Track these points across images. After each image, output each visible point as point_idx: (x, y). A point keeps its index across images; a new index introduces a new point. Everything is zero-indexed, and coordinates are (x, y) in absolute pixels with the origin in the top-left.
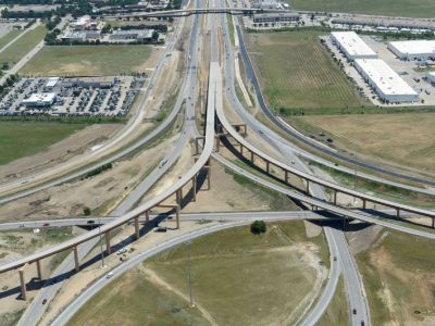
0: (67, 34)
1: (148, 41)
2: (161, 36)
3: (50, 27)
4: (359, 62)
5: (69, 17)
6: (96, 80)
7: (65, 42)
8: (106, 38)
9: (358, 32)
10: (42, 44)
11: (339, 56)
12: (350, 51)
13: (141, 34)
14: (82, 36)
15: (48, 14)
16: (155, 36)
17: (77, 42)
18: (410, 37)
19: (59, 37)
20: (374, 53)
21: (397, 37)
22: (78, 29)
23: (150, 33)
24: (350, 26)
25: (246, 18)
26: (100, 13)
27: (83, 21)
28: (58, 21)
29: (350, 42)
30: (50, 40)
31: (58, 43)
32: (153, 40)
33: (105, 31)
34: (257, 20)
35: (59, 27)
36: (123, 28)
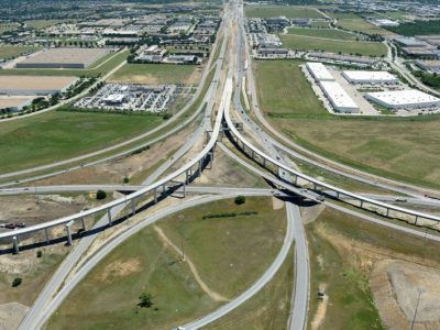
0: (141, 56)
1: (190, 63)
2: (200, 60)
3: (133, 51)
4: (322, 83)
5: (146, 46)
6: (152, 87)
7: (139, 62)
8: (165, 60)
9: (324, 63)
10: (125, 62)
11: (310, 79)
12: (318, 76)
13: (187, 58)
14: (150, 58)
15: (133, 44)
16: (195, 59)
17: (146, 62)
18: (357, 68)
19: (136, 58)
20: (331, 77)
21: (349, 67)
22: (149, 53)
23: (192, 58)
24: (319, 59)
25: (254, 51)
26: (164, 44)
27: (153, 48)
28: (138, 48)
29: (318, 69)
30: (130, 60)
31: (135, 62)
32: (194, 63)
33: (164, 55)
34: (261, 52)
35: (137, 52)
36: (177, 54)
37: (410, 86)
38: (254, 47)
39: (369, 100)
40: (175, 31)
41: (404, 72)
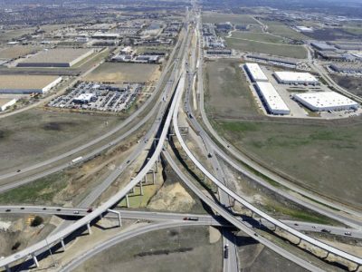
0: (117, 56)
1: (154, 62)
2: (162, 60)
4: (258, 83)
5: (122, 46)
7: (114, 61)
8: (134, 60)
9: (259, 64)
10: (103, 61)
12: (255, 76)
13: (151, 58)
14: (123, 58)
15: (113, 44)
16: (158, 59)
17: (119, 61)
18: (285, 69)
19: (112, 58)
20: (266, 79)
22: (122, 53)
23: (155, 58)
24: (256, 59)
25: (205, 51)
27: (127, 49)
28: (116, 49)
29: (254, 69)
30: (107, 59)
31: (110, 61)
32: (156, 62)
33: (135, 55)
34: (210, 53)
36: (145, 54)
37: (329, 87)
38: (206, 48)
39: (297, 101)
40: (147, 34)
41: (323, 73)
